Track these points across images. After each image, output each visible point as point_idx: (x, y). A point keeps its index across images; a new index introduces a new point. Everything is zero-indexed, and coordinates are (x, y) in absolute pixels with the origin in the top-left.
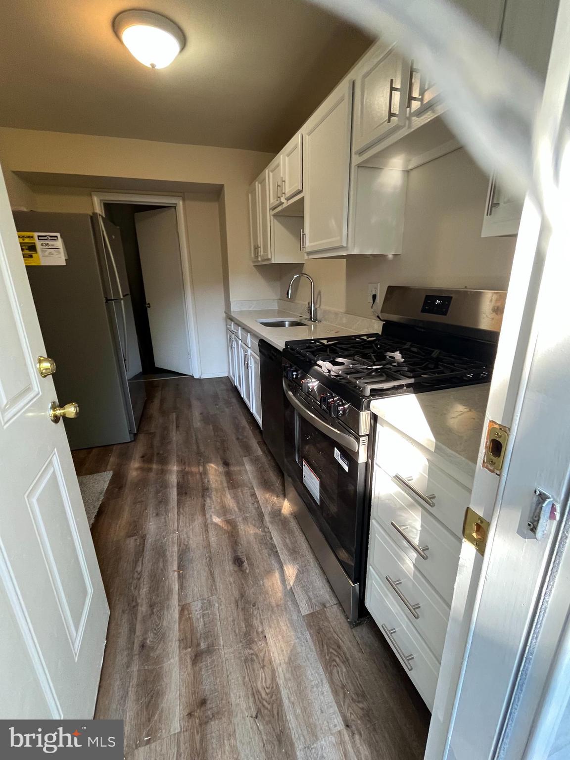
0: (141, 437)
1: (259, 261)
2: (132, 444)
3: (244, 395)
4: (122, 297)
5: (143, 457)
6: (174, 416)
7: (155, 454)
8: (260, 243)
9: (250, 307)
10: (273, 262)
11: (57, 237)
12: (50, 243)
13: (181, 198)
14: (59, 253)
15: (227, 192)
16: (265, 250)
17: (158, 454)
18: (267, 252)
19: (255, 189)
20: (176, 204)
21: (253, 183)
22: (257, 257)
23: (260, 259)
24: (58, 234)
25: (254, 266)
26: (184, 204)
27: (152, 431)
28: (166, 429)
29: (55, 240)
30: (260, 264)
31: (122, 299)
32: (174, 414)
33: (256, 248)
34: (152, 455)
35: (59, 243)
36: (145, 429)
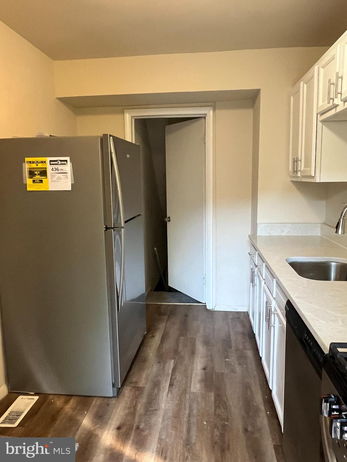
0: (127, 392)
1: (298, 177)
2: (113, 401)
3: (263, 354)
4: (123, 225)
5: (119, 428)
6: (171, 364)
7: (134, 427)
8: (301, 155)
9: (283, 232)
10: (318, 181)
11: (66, 161)
12: (60, 167)
13: (212, 108)
14: (67, 177)
15: (263, 97)
16: (308, 164)
17: (138, 428)
18: (310, 167)
19: (299, 91)
20: (206, 114)
21: (297, 84)
22: (295, 171)
23: (299, 175)
24: (68, 159)
25: (292, 181)
26: (214, 116)
27: (141, 385)
28: (156, 385)
29: (65, 164)
30: (299, 180)
31: (123, 227)
32: (173, 361)
33: (296, 161)
34: (131, 428)
35: (68, 168)
36: (134, 380)
